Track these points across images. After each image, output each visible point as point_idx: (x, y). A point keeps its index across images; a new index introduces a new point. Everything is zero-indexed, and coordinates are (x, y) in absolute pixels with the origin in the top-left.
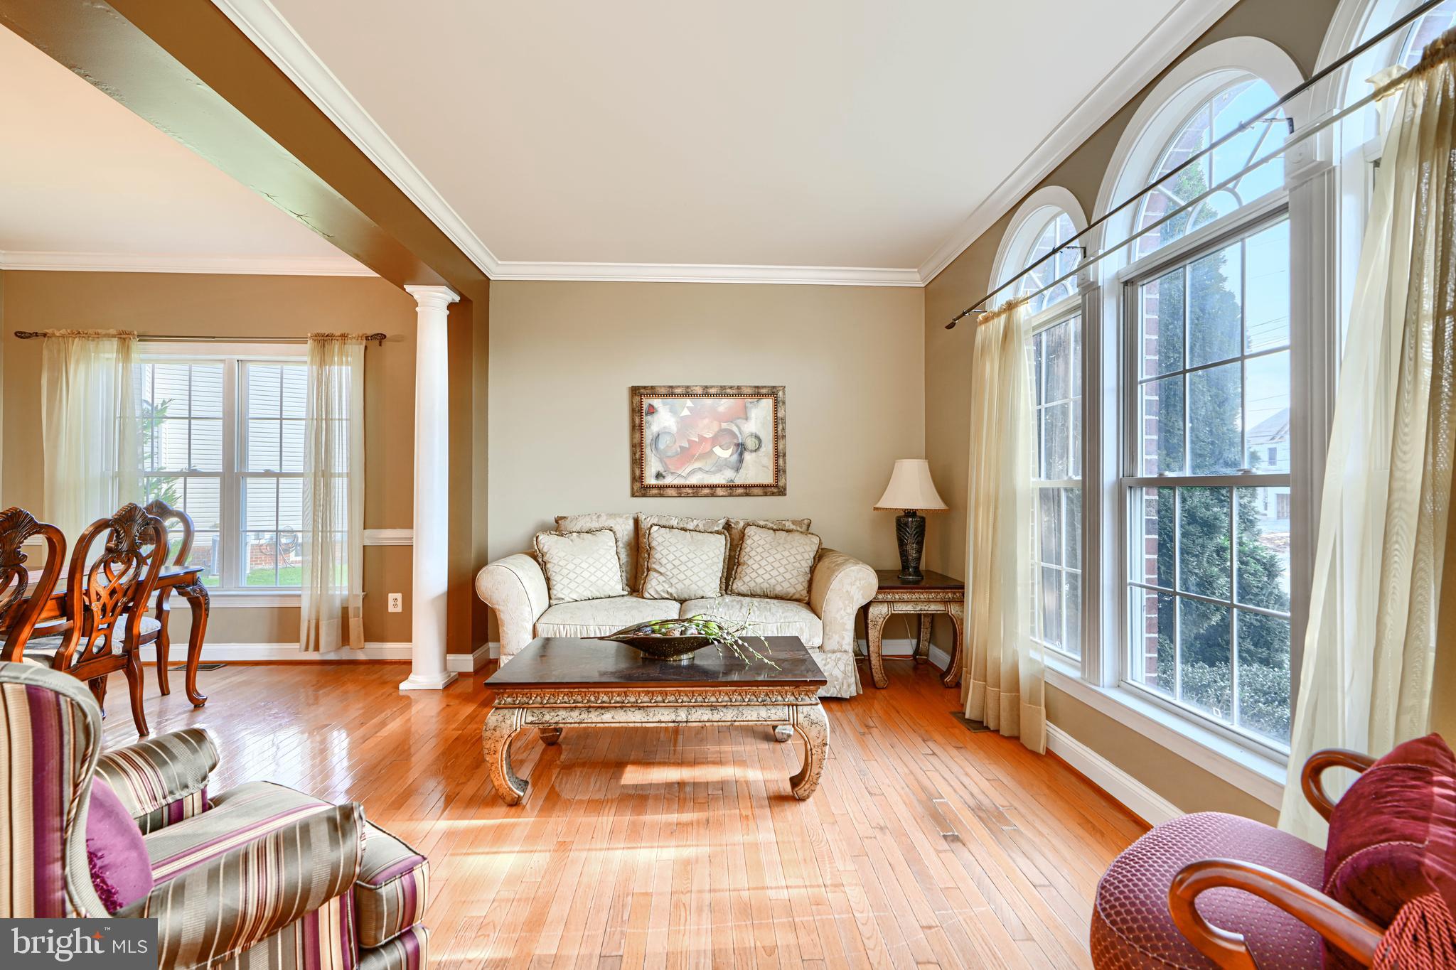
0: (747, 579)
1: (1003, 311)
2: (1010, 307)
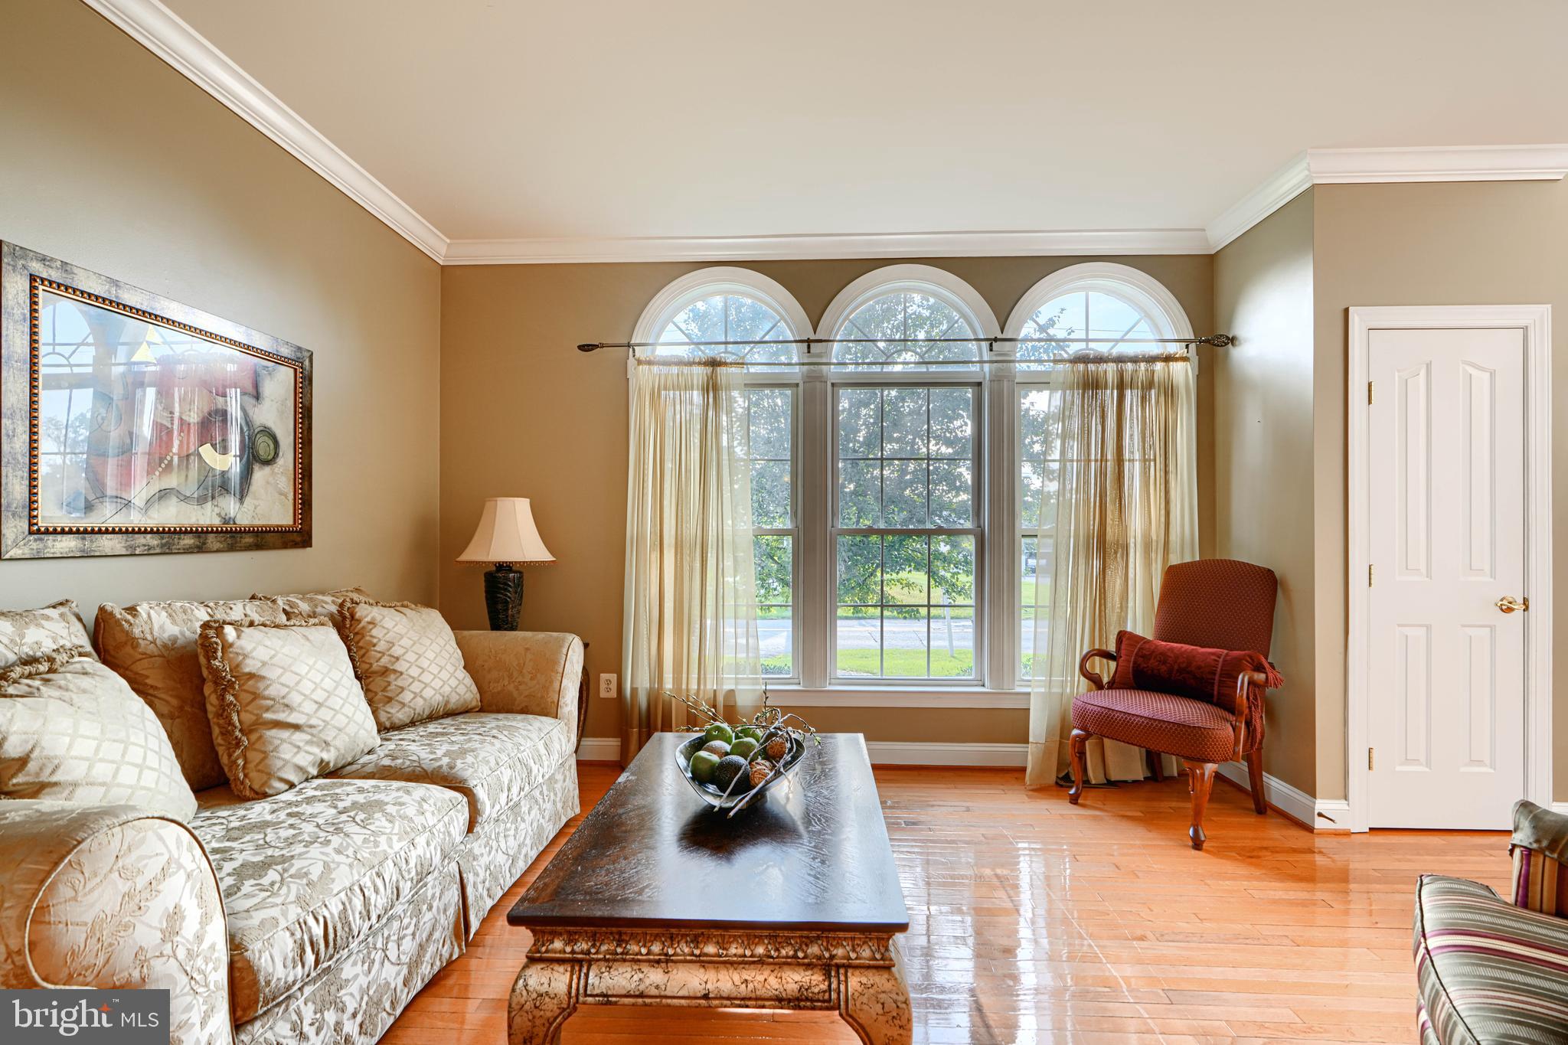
0: (407, 697)
1: (699, 363)
2: (714, 363)
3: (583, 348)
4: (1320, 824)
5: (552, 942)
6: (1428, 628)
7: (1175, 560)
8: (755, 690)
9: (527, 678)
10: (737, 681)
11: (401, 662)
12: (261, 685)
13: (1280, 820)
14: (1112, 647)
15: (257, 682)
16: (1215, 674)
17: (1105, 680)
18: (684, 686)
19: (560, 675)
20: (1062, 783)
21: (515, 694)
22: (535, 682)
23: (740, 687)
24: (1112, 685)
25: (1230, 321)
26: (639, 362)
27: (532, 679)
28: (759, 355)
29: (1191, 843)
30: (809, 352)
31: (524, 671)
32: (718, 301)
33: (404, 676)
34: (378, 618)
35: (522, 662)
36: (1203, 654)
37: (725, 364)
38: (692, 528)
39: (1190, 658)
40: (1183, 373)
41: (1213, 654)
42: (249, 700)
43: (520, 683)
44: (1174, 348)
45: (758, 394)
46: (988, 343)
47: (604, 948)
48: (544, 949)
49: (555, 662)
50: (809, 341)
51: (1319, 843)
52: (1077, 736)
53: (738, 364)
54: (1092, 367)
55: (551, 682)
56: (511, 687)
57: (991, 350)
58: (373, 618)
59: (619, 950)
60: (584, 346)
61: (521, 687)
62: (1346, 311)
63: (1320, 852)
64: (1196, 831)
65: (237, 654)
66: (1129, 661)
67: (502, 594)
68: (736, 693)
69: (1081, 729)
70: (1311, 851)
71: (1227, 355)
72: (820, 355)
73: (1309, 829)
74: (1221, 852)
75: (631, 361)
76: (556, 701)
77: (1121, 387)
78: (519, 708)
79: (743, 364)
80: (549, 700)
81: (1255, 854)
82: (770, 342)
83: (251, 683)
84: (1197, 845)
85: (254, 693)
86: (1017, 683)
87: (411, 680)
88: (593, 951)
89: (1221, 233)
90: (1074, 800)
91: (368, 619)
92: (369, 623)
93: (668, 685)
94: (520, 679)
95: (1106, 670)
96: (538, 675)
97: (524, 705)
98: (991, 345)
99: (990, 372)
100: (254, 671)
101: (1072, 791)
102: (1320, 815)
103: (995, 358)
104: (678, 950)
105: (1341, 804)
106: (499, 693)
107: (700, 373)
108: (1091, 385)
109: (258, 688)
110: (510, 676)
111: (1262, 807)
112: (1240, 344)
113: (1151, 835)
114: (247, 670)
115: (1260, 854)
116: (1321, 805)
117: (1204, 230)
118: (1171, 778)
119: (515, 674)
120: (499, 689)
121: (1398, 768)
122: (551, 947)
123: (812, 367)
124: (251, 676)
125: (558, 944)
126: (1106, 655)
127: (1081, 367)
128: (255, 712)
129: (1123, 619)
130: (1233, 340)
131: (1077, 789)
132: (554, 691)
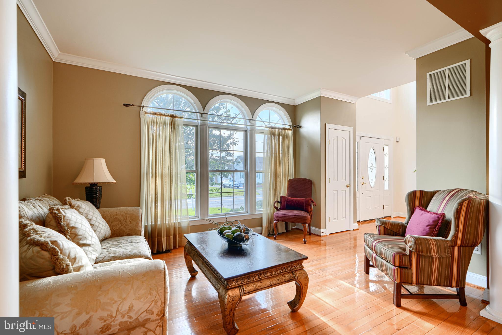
1: (168, 116)
2: (173, 116)
3: (124, 105)
4: (322, 234)
5: (232, 283)
6: (337, 191)
7: (289, 178)
8: (187, 221)
9: (129, 223)
10: (181, 219)
11: (92, 221)
12: (77, 231)
13: (314, 235)
14: (279, 200)
15: (75, 229)
16: (304, 204)
17: (279, 208)
18: (164, 222)
19: (141, 221)
20: (269, 235)
21: (124, 229)
22: (132, 224)
23: (182, 221)
24: (281, 209)
25: (300, 123)
26: (146, 113)
27: (130, 223)
28: (186, 115)
29: (304, 243)
30: (202, 117)
31: (127, 221)
32: (171, 96)
33: (94, 226)
34: (80, 205)
35: (125, 218)
36: (301, 200)
37: (177, 117)
38: (167, 170)
39: (298, 201)
40: (290, 133)
41: (303, 199)
42: (74, 237)
43: (126, 225)
44: (288, 127)
45: (189, 128)
46: (249, 120)
47: (245, 281)
48: (231, 286)
49: (138, 217)
50: (202, 114)
51: (322, 238)
52: (276, 222)
53: (181, 118)
54: (273, 129)
55: (138, 224)
56: (122, 227)
57: (250, 122)
58: (78, 205)
59: (249, 281)
60: (125, 104)
61: (126, 227)
62: (325, 124)
63: (322, 240)
64: (305, 240)
65: (67, 219)
66: (285, 203)
67: (94, 195)
68: (181, 223)
69: (277, 221)
70: (321, 240)
71: (299, 130)
72: (205, 118)
73: (320, 236)
74: (310, 243)
75: (141, 112)
76: (140, 230)
77: (279, 135)
78: (126, 234)
79: (183, 118)
80: (138, 230)
81: (315, 242)
82: (188, 112)
83: (73, 230)
84: (305, 243)
85: (75, 234)
86: (256, 211)
87: (97, 227)
88: (243, 282)
89: (298, 101)
90: (275, 239)
91: (77, 205)
92: (77, 207)
93: (159, 222)
94: (126, 224)
95: (279, 206)
96: (133, 222)
97: (128, 233)
98: (250, 121)
99: (250, 128)
100: (73, 226)
101: (275, 236)
102: (322, 232)
103: (251, 125)
104: (262, 277)
105: (325, 230)
106: (117, 230)
107: (168, 119)
108: (273, 134)
109: (76, 232)
110: (121, 223)
111: (310, 233)
112: (302, 128)
113: (295, 243)
114: (71, 225)
115: (316, 242)
116: (322, 230)
117: (294, 100)
118: (290, 231)
119: (123, 222)
120: (117, 228)
121: (333, 220)
122: (232, 285)
123: (203, 121)
124: (73, 227)
125: (234, 284)
126: (278, 202)
127: (271, 129)
128: (77, 241)
129: (280, 193)
130: (300, 127)
131: (276, 236)
132: (139, 227)
